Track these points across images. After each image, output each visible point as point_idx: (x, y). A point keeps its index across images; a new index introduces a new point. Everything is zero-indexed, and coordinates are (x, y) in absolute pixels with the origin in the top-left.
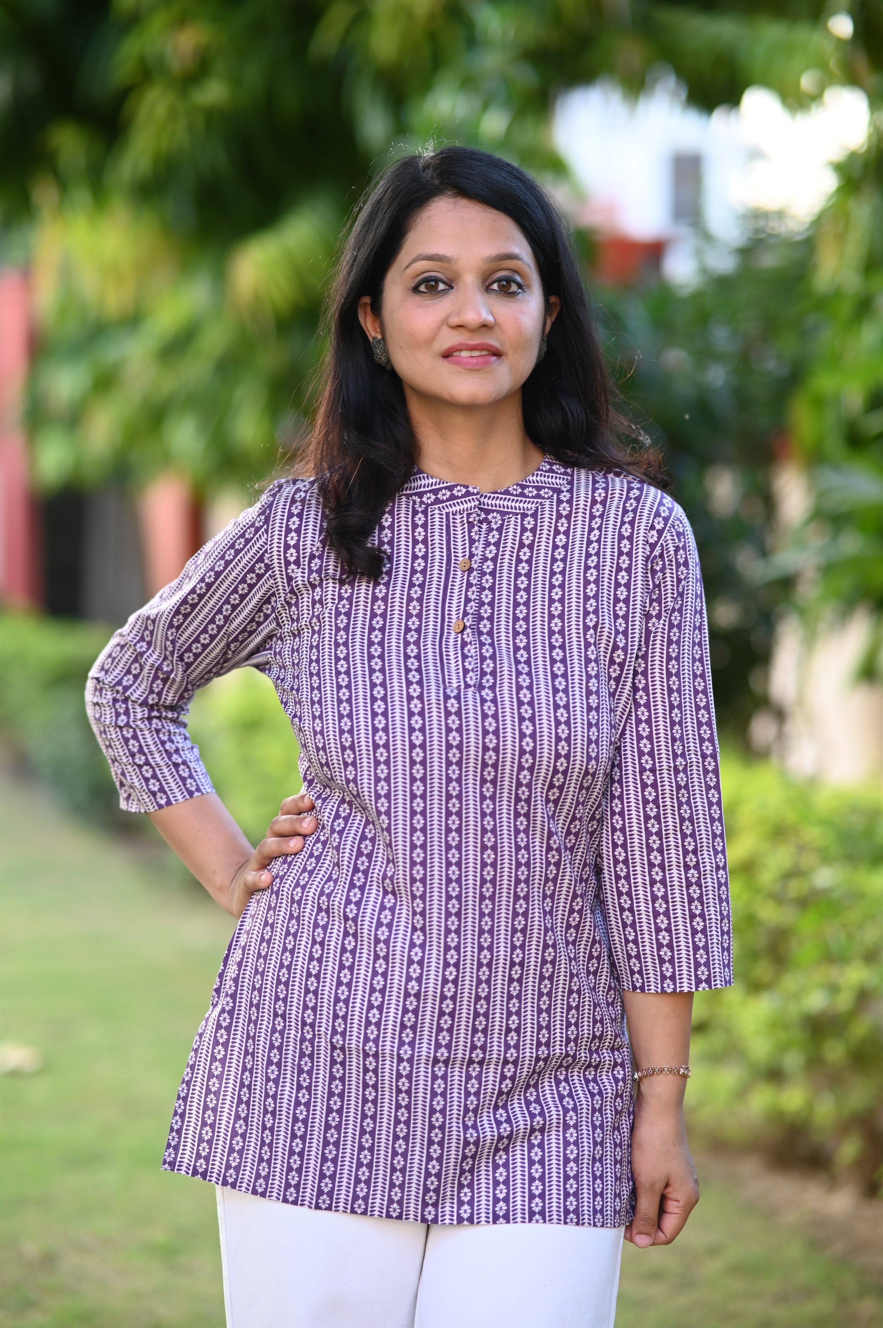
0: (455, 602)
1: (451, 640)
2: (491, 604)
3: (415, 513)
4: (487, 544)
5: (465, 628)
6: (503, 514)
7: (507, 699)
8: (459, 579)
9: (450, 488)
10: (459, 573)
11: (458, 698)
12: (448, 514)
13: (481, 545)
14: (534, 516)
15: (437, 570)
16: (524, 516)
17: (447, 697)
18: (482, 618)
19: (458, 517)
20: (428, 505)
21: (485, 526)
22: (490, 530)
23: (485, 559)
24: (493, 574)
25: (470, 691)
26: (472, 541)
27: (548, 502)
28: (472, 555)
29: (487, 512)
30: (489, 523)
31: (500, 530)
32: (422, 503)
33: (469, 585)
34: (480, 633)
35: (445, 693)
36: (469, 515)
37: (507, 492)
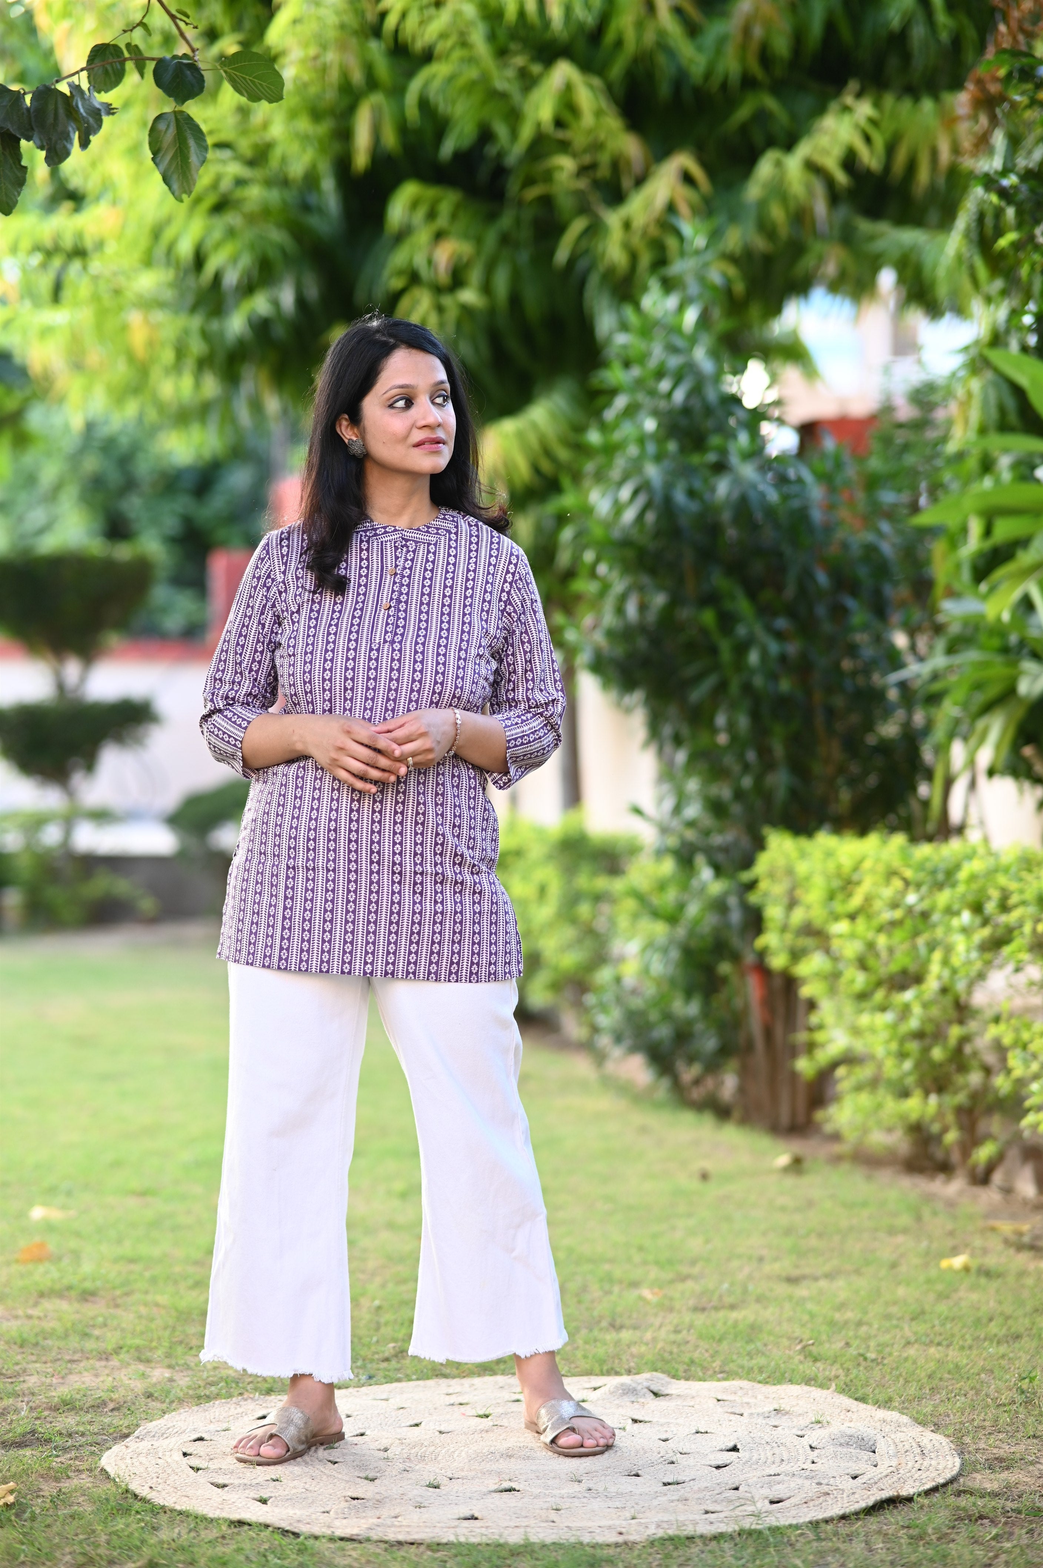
0: (385, 592)
1: (381, 615)
2: (407, 594)
3: (362, 541)
4: (406, 560)
5: (390, 607)
6: (416, 542)
7: (408, 649)
8: (388, 580)
9: (385, 528)
10: (389, 576)
11: (378, 650)
12: (382, 542)
13: (402, 560)
14: (435, 545)
15: (374, 575)
16: (429, 544)
17: (371, 650)
18: (401, 602)
19: (388, 543)
20: (370, 537)
21: (405, 549)
22: (408, 551)
23: (405, 568)
24: (409, 577)
25: (387, 645)
26: (397, 558)
27: (443, 538)
28: (396, 566)
29: (407, 540)
30: (408, 547)
31: (414, 552)
32: (366, 536)
33: (395, 583)
34: (399, 611)
35: (371, 647)
36: (395, 543)
37: (418, 529)
